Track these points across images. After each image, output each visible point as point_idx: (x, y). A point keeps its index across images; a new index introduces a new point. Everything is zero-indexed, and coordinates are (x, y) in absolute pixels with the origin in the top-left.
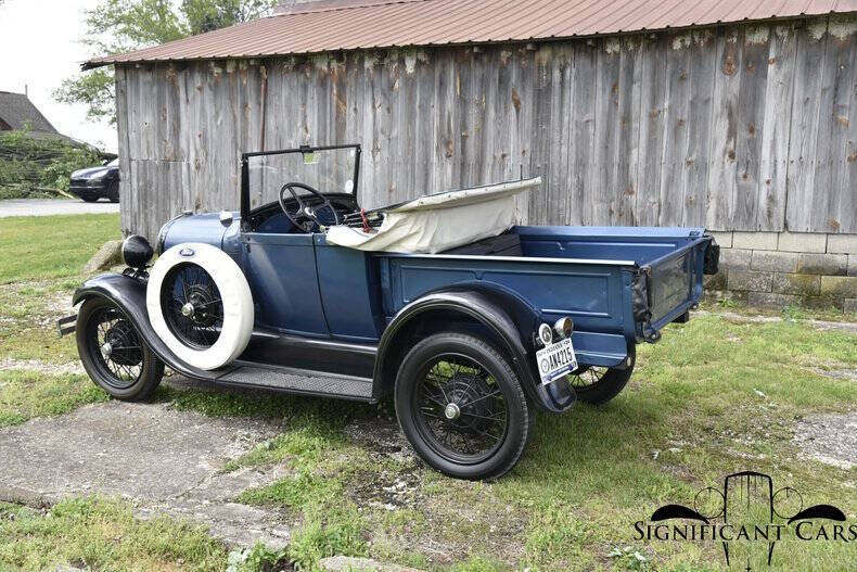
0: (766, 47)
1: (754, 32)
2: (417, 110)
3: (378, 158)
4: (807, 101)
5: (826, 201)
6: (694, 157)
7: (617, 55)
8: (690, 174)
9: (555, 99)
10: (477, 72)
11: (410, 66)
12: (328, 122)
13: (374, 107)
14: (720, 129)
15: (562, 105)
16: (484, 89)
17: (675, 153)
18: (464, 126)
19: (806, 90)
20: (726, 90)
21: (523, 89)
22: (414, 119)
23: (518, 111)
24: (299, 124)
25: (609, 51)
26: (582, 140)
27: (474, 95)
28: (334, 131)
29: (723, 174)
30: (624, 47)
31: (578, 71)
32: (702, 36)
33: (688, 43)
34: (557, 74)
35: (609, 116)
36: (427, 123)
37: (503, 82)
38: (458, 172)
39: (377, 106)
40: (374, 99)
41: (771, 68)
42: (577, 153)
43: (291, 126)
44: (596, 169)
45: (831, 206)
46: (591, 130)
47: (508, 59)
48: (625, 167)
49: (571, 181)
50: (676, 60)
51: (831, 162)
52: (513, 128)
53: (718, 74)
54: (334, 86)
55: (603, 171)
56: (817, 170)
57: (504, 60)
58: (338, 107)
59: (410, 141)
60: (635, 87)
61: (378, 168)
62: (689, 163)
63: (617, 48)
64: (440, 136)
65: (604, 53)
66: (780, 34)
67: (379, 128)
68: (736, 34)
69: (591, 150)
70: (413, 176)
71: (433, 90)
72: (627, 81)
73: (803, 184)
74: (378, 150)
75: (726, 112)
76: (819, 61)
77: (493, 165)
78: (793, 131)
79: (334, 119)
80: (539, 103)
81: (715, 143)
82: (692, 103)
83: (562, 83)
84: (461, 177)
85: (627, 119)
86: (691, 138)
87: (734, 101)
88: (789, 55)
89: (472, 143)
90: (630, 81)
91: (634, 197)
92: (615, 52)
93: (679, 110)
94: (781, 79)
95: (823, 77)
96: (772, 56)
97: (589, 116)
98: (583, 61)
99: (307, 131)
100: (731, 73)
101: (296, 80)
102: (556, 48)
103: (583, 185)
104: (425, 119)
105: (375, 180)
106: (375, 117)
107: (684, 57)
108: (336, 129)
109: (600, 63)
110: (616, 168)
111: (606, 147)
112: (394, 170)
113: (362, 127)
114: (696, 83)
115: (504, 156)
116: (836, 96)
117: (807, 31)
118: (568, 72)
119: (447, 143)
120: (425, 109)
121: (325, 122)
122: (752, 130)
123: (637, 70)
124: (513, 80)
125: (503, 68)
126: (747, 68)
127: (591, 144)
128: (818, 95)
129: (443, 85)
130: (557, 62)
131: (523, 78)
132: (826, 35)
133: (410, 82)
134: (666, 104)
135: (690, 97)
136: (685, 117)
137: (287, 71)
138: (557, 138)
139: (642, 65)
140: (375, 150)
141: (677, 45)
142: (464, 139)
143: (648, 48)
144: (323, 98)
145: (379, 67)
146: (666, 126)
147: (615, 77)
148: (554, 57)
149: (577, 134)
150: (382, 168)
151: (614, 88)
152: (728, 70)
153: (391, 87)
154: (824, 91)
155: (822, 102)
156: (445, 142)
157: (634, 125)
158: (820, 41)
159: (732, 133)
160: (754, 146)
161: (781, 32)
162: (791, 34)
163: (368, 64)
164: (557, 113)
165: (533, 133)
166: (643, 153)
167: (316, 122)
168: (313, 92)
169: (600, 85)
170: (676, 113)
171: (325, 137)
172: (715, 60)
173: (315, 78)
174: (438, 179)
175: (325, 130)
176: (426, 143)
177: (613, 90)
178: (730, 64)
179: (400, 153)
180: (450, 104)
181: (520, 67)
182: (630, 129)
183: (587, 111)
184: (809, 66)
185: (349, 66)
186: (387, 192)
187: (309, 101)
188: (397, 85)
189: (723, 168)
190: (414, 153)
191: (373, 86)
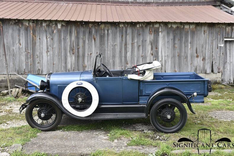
0: (159, 28)
1: (156, 24)
2: (62, 39)
3: (49, 54)
4: (168, 42)
5: (173, 66)
6: (143, 55)
7: (123, 27)
8: (142, 59)
9: (106, 38)
10: (82, 29)
11: (59, 26)
12: (29, 42)
13: (47, 38)
14: (149, 48)
15: (108, 40)
16: (84, 34)
17: (138, 54)
18: (78, 45)
19: (168, 39)
20: (150, 38)
21: (96, 35)
22: (61, 42)
23: (95, 41)
24: (17, 42)
25: (121, 26)
26: (114, 50)
27: (81, 36)
28: (31, 46)
29: (150, 59)
30: (125, 26)
31: (112, 31)
32: (144, 24)
33: (141, 26)
34: (106, 32)
35: (121, 43)
36: (66, 44)
37: (90, 33)
38: (77, 59)
39: (48, 37)
40: (46, 36)
41: (160, 33)
42: (112, 53)
43: (13, 43)
44: (118, 58)
45: (175, 67)
46: (116, 47)
47: (92, 27)
48: (126, 57)
49: (111, 61)
50: (138, 30)
51: (174, 56)
52: (93, 46)
53: (148, 34)
54: (31, 30)
55: (120, 58)
56: (171, 58)
57: (90, 27)
58: (33, 37)
59: (60, 49)
60: (128, 36)
61: (49, 57)
62: (142, 56)
63: (123, 26)
64: (71, 48)
65: (119, 27)
66: (161, 25)
67: (49, 44)
68: (152, 24)
69: (116, 53)
70: (61, 59)
71: (67, 34)
72: (125, 35)
73: (168, 61)
74: (49, 51)
75: (150, 44)
76: (170, 32)
77: (88, 57)
78: (166, 48)
79: (31, 41)
80: (101, 40)
81: (148, 51)
82: (142, 41)
83: (108, 34)
84: (78, 60)
85: (126, 45)
86: (142, 50)
87: (152, 41)
88: (164, 31)
89: (81, 50)
90: (126, 34)
91: (128, 65)
92: (122, 27)
93: (139, 43)
94: (162, 36)
95: (171, 37)
96: (160, 30)
97: (116, 43)
98: (114, 28)
99: (20, 45)
100: (151, 34)
101: (16, 28)
102: (106, 24)
103: (114, 62)
104: (65, 43)
105: (48, 61)
106: (47, 41)
107: (140, 29)
108: (32, 44)
109: (118, 29)
110: (123, 57)
111: (121, 52)
112: (55, 58)
113: (42, 45)
114: (143, 36)
115: (91, 54)
116: (174, 41)
117: (167, 25)
118: (109, 31)
119: (73, 50)
120: (65, 39)
121: (28, 43)
122: (156, 48)
123: (128, 32)
124: (93, 32)
125: (90, 29)
126: (154, 33)
127: (116, 51)
128: (170, 40)
129: (71, 33)
130: (106, 28)
131: (96, 32)
132: (171, 26)
133: (59, 31)
134: (136, 41)
135: (141, 40)
136: (141, 44)
137: (12, 24)
138: (107, 49)
139: (129, 30)
140: (48, 51)
141: (138, 26)
142: (78, 49)
143: (131, 26)
144: (27, 34)
145: (48, 26)
146: (136, 47)
147: (122, 33)
148: (105, 27)
149: (112, 48)
150: (50, 57)
151: (122, 36)
152: (150, 33)
153: (53, 32)
154: (172, 39)
155: (171, 42)
156: (72, 49)
157: (128, 46)
158: (170, 28)
159: (152, 49)
160: (157, 52)
161: (162, 25)
162: (164, 26)
163: (44, 24)
164: (107, 42)
165: (100, 48)
166: (130, 54)
167: (24, 42)
168: (23, 32)
169: (118, 35)
170: (138, 43)
171: (28, 47)
172: (147, 30)
173: (23, 27)
174: (70, 61)
175: (28, 45)
176: (65, 50)
177: (122, 37)
178: (151, 32)
179: (56, 53)
180: (73, 38)
181: (95, 29)
182: (127, 47)
183: (115, 42)
184: (168, 33)
185: (37, 24)
186: (52, 64)
187: (21, 35)
188: (55, 32)
189: (150, 57)
190: (61, 53)
191: (46, 32)
